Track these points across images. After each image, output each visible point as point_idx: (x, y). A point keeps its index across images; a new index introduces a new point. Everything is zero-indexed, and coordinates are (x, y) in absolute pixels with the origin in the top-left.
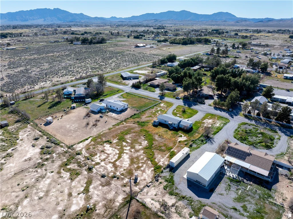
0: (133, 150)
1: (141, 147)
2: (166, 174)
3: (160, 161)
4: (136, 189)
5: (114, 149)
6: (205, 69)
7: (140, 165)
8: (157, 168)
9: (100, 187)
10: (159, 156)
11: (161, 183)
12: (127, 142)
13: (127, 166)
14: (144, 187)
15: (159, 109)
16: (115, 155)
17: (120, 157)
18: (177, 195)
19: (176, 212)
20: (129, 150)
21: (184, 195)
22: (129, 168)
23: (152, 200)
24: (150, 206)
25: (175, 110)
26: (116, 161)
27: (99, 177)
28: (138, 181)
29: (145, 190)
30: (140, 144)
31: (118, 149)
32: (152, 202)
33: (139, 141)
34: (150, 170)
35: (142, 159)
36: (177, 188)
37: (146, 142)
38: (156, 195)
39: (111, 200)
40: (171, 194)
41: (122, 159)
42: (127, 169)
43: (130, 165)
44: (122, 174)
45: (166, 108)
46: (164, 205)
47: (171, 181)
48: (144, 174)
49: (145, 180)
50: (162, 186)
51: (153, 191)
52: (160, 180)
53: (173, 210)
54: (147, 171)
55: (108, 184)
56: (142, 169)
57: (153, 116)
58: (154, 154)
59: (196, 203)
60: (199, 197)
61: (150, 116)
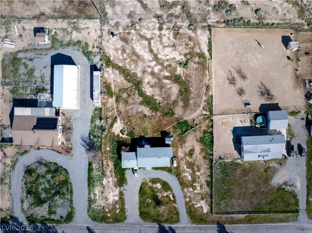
2: (96, 60)
4: (106, 28)
7: (125, 55)
8: (109, 62)
11: (93, 47)
13: (135, 46)
14: (102, 34)
16: (158, 50)
17: (151, 51)
18: (75, 44)
19: (66, 29)
21: (70, 47)
22: (130, 44)
23: (88, 28)
24: (86, 21)
26: (150, 44)
28: (111, 35)
29: (99, 32)
31: (164, 61)
32: (87, 26)
34: (112, 55)
35: (130, 64)
36: (78, 50)
38: (89, 33)
39: (114, 5)
40: (79, 42)
41: (148, 51)
42: (131, 42)
43: (133, 48)
44: (129, 33)
46: (76, 29)
47: (88, 54)
48: (114, 48)
49: (108, 41)
50: (91, 45)
51: (94, 35)
52: (96, 50)
53: (70, 30)
54: (114, 52)
55: (130, 16)
56: (120, 52)
59: (57, 46)
60: (59, 53)
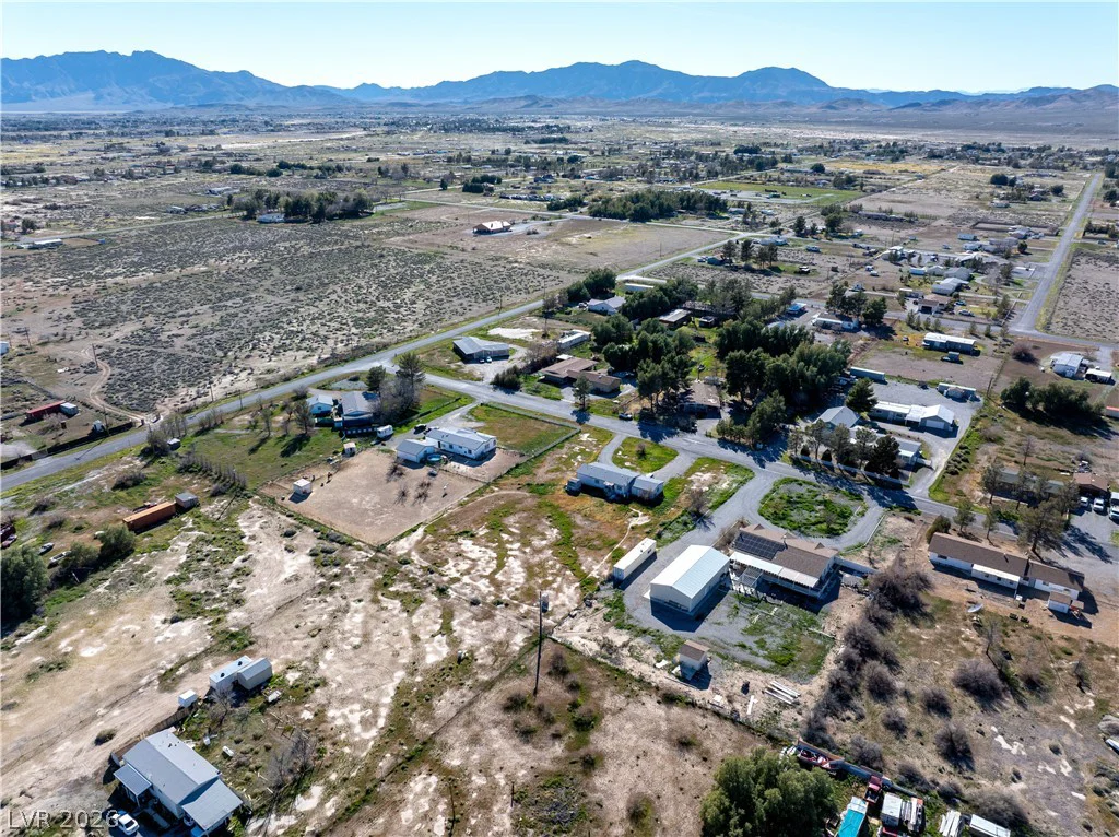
0: (527, 550)
1: (544, 542)
2: (608, 593)
3: (591, 570)
4: (548, 621)
5: (483, 549)
6: (702, 320)
7: (550, 578)
8: (586, 583)
9: (474, 623)
10: (589, 559)
11: (597, 609)
12: (511, 534)
13: (522, 581)
14: (563, 618)
15: (577, 448)
16: (488, 562)
17: (501, 566)
18: (630, 628)
19: (631, 655)
20: (519, 549)
21: (645, 627)
22: (527, 586)
23: (583, 638)
24: (580, 648)
25: (619, 450)
26: (495, 572)
27: (467, 605)
28: (549, 609)
29: (567, 623)
30: (543, 536)
31: (492, 549)
32: (583, 641)
33: (539, 528)
34: (573, 588)
35: (552, 567)
36: (630, 617)
37: (556, 531)
38: (589, 631)
39: (501, 643)
40: (620, 627)
41: (506, 568)
42: (522, 588)
43: (527, 581)
44: (514, 598)
45: (596, 446)
46: (608, 646)
47: (618, 605)
48: (560, 595)
49: (564, 605)
50: (600, 616)
51: (582, 625)
52: (595, 604)
53: (624, 652)
54: (565, 589)
55: (488, 616)
56: (555, 585)
57: (564, 468)
58: (578, 557)
59: (670, 639)
60: (674, 629)
61: (557, 470)
